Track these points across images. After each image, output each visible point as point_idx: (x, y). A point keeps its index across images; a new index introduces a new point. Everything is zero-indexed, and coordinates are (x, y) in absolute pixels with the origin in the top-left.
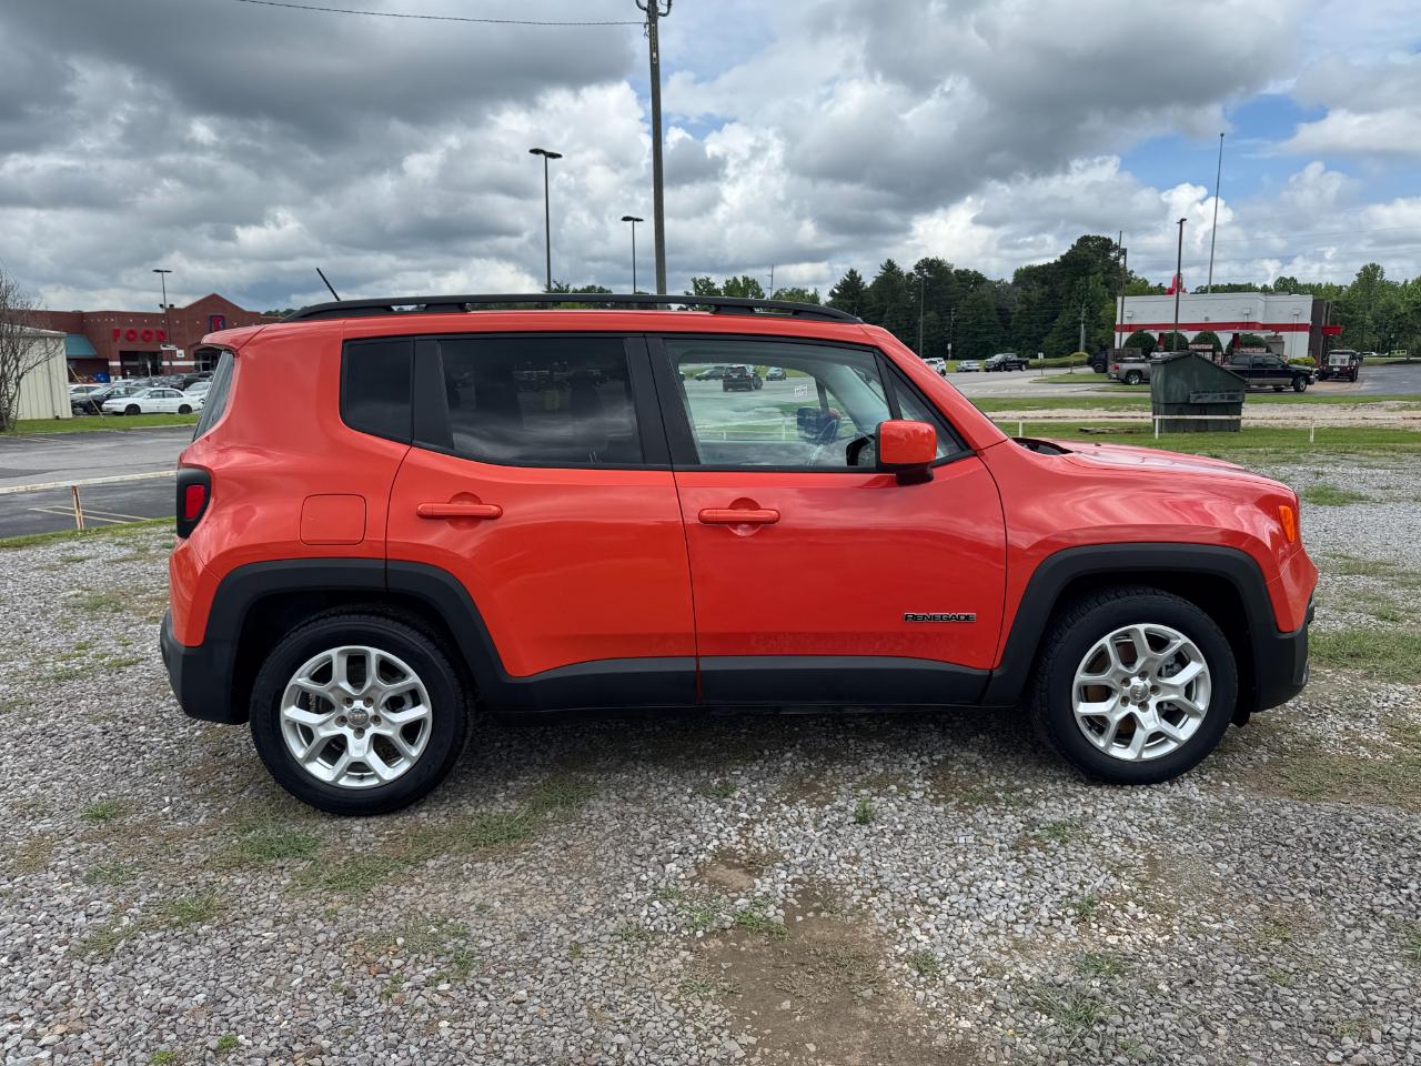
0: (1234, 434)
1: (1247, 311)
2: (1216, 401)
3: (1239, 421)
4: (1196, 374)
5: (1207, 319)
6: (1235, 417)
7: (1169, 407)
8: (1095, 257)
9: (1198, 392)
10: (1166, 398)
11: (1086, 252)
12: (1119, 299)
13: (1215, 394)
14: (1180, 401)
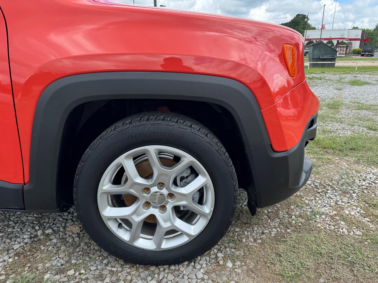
0: (332, 68)
1: (342, 34)
2: (328, 58)
3: (334, 64)
4: (322, 49)
5: (330, 37)
6: (333, 62)
7: (314, 59)
8: (300, 20)
9: (322, 55)
10: (313, 56)
11: (298, 19)
12: (305, 31)
13: (328, 56)
14: (317, 58)
